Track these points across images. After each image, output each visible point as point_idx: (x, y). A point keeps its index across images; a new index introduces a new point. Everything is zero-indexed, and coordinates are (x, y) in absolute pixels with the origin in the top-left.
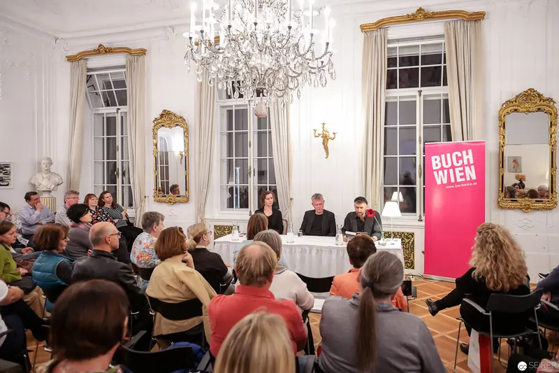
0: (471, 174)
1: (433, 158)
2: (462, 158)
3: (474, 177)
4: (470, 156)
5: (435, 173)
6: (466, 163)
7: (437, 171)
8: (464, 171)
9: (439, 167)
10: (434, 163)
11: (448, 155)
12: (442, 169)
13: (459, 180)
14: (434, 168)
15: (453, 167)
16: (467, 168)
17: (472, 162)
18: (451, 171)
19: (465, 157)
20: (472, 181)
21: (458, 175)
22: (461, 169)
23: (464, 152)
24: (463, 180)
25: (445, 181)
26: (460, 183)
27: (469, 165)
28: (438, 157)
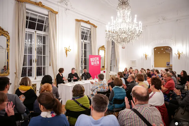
0: (98, 63)
1: (91, 59)
2: (96, 59)
3: (99, 64)
4: (98, 59)
5: (91, 62)
6: (97, 60)
7: (92, 62)
8: (97, 62)
9: (92, 61)
10: (91, 60)
11: (94, 58)
12: (93, 61)
13: (96, 64)
14: (91, 61)
15: (95, 61)
16: (97, 61)
17: (98, 60)
18: (94, 62)
19: (97, 59)
20: (98, 64)
21: (96, 63)
22: (96, 61)
23: (97, 58)
24: (97, 64)
25: (93, 65)
26: (96, 65)
27: (98, 61)
28: (92, 58)
